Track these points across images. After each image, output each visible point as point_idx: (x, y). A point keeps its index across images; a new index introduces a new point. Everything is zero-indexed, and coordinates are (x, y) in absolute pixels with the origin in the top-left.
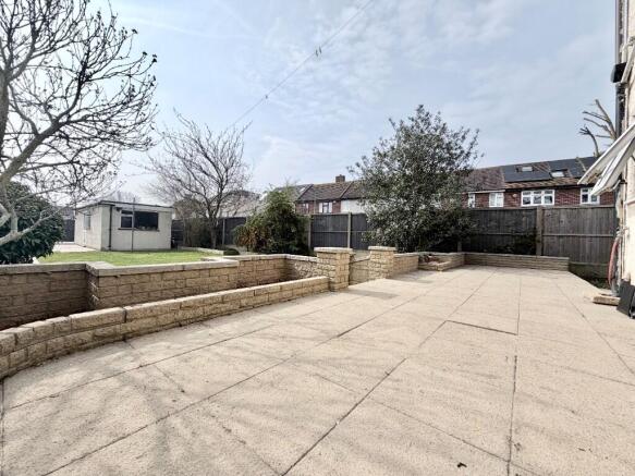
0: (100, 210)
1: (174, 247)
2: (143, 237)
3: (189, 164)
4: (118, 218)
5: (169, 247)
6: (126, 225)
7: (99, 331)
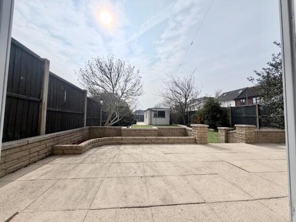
0: (148, 111)
1: (171, 124)
2: (160, 120)
3: (174, 92)
4: (153, 113)
5: (169, 124)
6: (155, 116)
7: (117, 141)
